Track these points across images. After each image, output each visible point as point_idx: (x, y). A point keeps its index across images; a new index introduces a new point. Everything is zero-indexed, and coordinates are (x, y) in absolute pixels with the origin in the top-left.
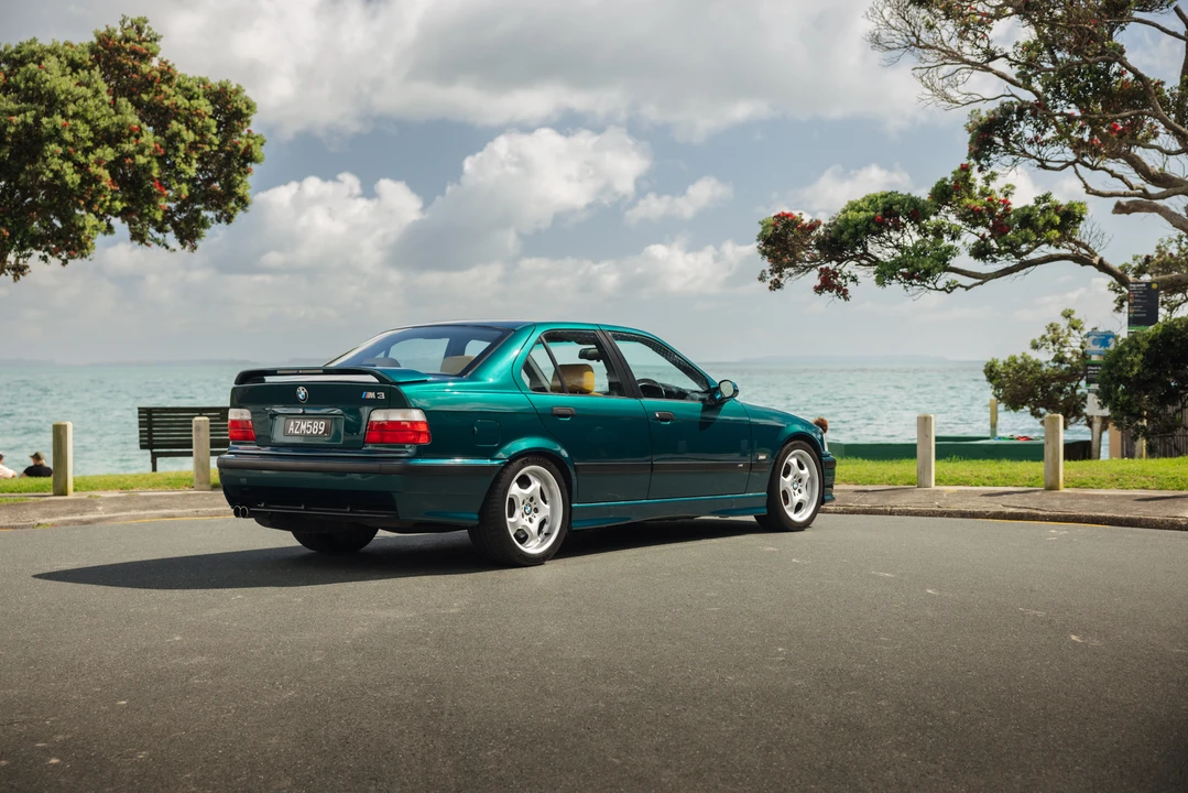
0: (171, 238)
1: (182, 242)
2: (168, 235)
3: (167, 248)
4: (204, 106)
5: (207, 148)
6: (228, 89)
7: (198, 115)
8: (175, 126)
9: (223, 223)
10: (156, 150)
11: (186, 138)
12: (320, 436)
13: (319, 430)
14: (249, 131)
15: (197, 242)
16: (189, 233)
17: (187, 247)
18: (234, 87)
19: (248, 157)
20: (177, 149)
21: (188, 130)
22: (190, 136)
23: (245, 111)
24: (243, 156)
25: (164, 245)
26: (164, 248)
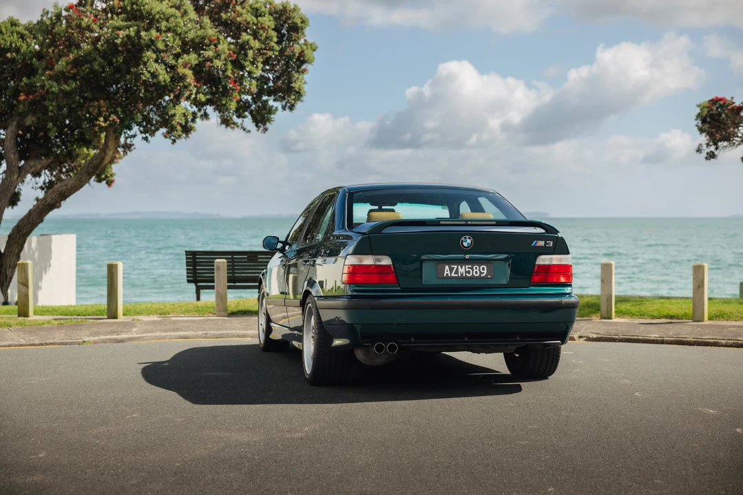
0: (248, 122)
1: (257, 126)
2: (246, 120)
3: (244, 130)
4: (268, 21)
5: (270, 53)
6: (288, 9)
7: (263, 28)
8: (245, 37)
9: (287, 110)
10: (230, 55)
11: (253, 45)
12: (483, 278)
13: (481, 273)
14: (305, 40)
15: (268, 125)
16: (262, 118)
17: (261, 129)
18: (292, 7)
19: (301, 60)
20: (246, 55)
21: (255, 39)
22: (256, 44)
23: (300, 25)
24: (298, 59)
25: (242, 128)
26: (242, 130)
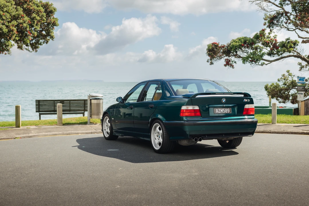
0: (30, 48)
1: (33, 49)
3: (29, 51)
4: (42, 9)
5: (43, 21)
6: (48, 4)
7: (40, 12)
8: (34, 15)
9: (45, 44)
10: (29, 22)
11: (37, 18)
14: (53, 17)
15: (38, 49)
16: (34, 46)
17: (34, 51)
18: (50, 4)
20: (34, 22)
21: (37, 16)
23: (53, 11)
24: (53, 24)
25: (28, 50)
26: (28, 51)
